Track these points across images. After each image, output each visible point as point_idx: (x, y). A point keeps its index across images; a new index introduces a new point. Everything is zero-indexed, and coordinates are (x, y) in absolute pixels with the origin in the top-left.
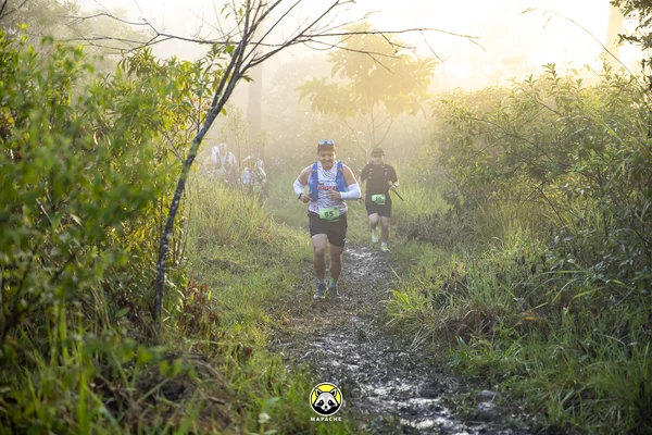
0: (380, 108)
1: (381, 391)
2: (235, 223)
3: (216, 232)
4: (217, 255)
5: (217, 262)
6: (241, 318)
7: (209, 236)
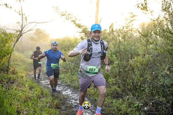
0: (42, 41)
3: (16, 59)
4: (16, 63)
5: (16, 64)
6: (21, 72)
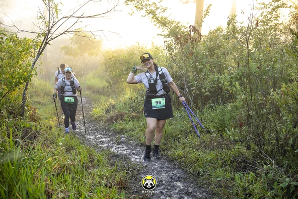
0: (86, 54)
1: (92, 137)
2: (41, 90)
3: (36, 92)
4: (36, 99)
5: (36, 102)
6: (46, 118)
7: (33, 94)
